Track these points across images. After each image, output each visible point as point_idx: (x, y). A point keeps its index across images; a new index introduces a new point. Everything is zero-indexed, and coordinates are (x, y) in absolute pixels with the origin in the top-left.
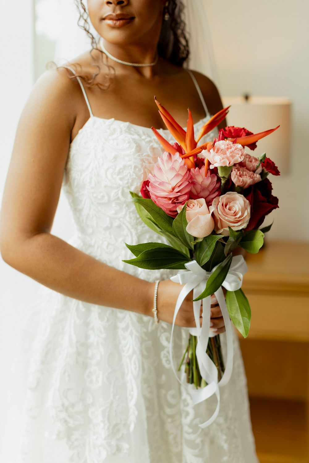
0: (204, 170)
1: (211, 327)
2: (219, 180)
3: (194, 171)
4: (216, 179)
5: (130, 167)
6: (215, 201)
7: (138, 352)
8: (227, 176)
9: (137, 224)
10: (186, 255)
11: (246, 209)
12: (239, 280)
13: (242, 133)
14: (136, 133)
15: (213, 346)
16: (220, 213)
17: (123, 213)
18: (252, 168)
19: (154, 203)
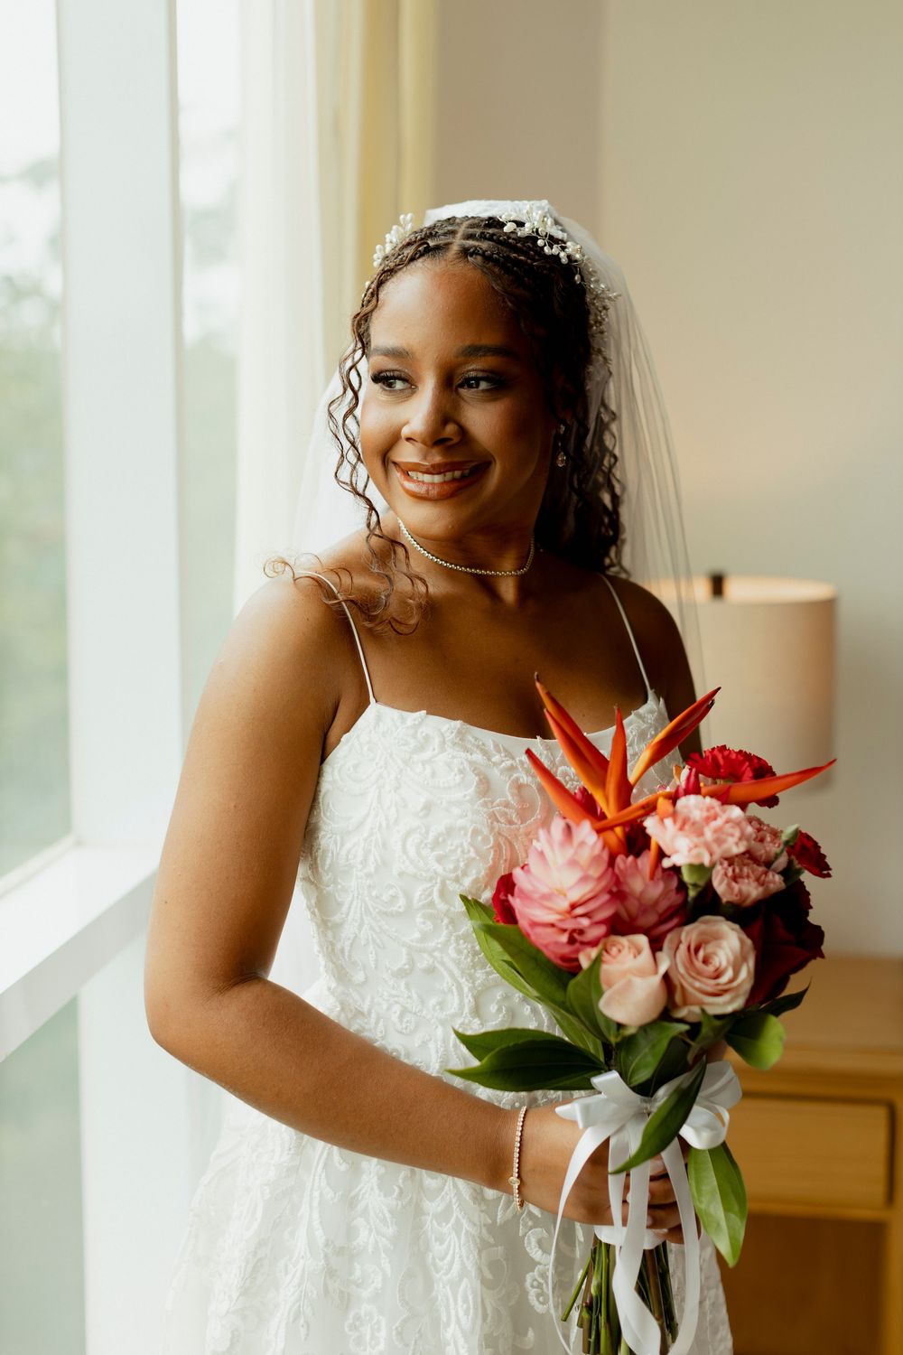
0: (646, 861)
1: (648, 1227)
2: (682, 887)
3: (623, 862)
4: (674, 883)
5: (462, 832)
6: (671, 941)
7: (473, 1273)
8: (702, 883)
9: (474, 967)
10: (597, 1058)
11: (745, 959)
12: (719, 1124)
13: (744, 768)
14: (478, 747)
15: (651, 1273)
16: (682, 970)
17: (442, 939)
18: (764, 857)
19: (525, 936)
